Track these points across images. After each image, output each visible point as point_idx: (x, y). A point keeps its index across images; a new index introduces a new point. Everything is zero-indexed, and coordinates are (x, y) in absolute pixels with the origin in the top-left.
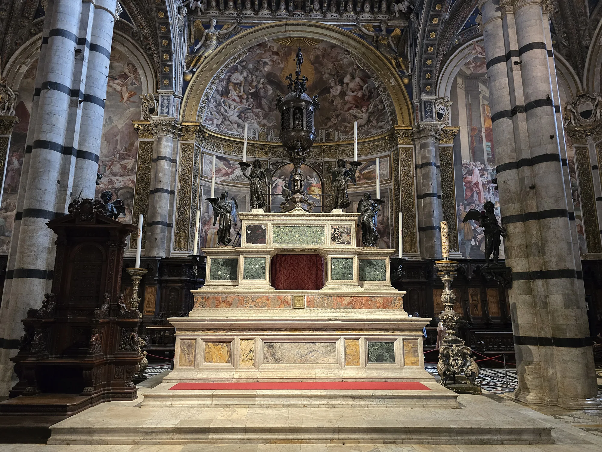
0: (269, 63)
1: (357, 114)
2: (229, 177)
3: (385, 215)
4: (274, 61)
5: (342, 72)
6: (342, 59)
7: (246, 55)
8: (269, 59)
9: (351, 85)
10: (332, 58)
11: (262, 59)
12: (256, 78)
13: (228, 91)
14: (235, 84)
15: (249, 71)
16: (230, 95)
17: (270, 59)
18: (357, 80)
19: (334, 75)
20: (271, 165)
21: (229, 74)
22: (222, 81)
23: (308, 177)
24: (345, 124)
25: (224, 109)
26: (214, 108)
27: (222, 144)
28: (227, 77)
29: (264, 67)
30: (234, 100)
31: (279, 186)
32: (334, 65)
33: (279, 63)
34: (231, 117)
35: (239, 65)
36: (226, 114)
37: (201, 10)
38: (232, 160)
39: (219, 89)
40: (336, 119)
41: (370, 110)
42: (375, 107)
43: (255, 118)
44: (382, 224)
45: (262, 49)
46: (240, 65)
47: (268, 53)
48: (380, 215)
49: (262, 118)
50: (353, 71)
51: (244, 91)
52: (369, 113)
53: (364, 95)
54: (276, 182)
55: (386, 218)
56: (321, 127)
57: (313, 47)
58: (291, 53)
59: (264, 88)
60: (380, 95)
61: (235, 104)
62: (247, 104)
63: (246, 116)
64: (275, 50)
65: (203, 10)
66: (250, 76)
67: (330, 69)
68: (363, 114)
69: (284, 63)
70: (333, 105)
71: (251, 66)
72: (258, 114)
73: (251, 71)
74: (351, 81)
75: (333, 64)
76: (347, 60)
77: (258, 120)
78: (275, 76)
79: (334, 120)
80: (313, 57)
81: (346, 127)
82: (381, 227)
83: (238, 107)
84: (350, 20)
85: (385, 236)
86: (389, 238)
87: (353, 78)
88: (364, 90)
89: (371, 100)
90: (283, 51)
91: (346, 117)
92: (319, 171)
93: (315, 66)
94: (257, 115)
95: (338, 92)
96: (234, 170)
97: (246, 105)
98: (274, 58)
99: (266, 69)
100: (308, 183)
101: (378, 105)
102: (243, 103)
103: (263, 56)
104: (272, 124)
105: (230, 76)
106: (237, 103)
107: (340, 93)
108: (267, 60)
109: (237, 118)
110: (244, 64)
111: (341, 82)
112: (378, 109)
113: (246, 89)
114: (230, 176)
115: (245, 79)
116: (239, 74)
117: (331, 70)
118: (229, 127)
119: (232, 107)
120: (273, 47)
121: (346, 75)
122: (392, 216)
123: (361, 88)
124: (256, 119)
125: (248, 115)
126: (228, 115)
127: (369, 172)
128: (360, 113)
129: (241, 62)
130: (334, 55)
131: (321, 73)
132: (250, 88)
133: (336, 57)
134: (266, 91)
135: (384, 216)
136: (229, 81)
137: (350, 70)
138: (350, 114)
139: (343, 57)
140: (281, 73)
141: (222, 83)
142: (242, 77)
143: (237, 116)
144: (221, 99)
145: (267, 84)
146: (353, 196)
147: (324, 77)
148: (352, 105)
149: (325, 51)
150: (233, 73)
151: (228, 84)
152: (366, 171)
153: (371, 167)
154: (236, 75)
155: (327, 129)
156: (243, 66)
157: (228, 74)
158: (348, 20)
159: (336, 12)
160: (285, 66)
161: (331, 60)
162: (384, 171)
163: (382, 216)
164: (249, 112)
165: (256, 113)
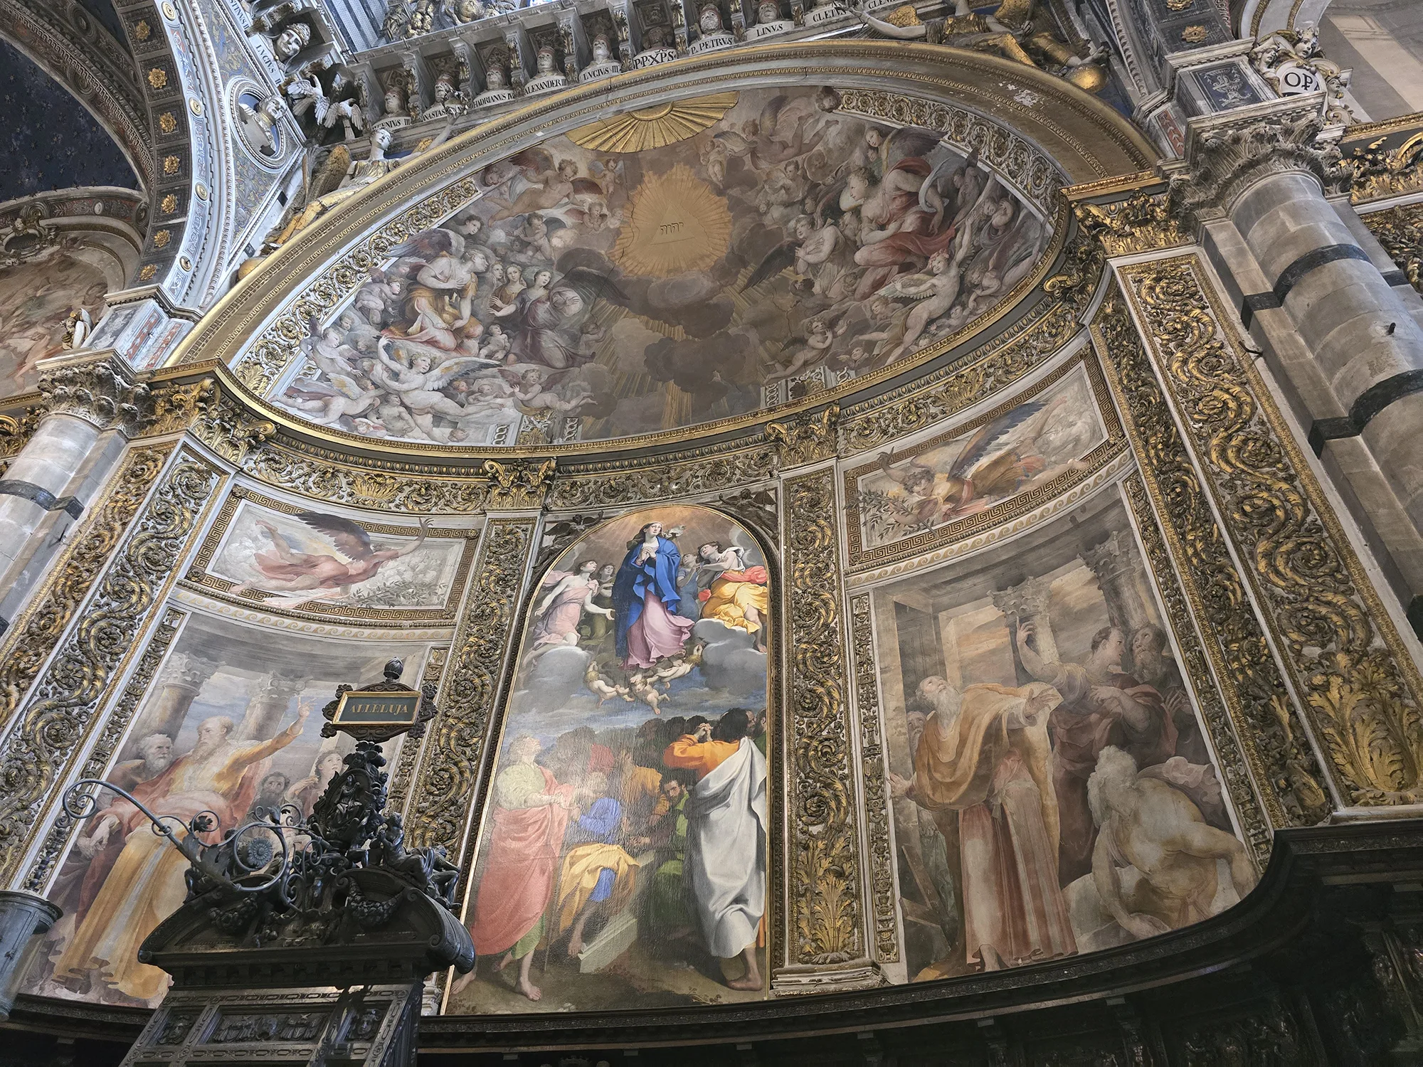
0: (568, 221)
1: (912, 290)
2: (346, 591)
3: (1135, 621)
4: (582, 213)
5: (829, 180)
6: (819, 136)
7: (476, 197)
8: (565, 209)
9: (872, 209)
10: (784, 146)
11: (540, 212)
12: (522, 273)
13: (408, 315)
14: (439, 294)
15: (495, 251)
16: (416, 326)
17: (569, 207)
18: (892, 179)
19: (802, 202)
20: (549, 533)
21: (414, 260)
22: (387, 278)
23: (709, 550)
24: (866, 337)
25: (388, 369)
26: (342, 363)
27: (347, 475)
28: (405, 270)
29: (548, 235)
30: (432, 343)
31: (570, 601)
32: (797, 167)
33: (603, 216)
34: (412, 394)
35: (451, 234)
36: (395, 385)
37: (353, 126)
38: (380, 529)
39: (372, 305)
40: (829, 335)
41: (960, 255)
42: (980, 229)
43: (508, 390)
44: (1126, 681)
45: (531, 173)
46: (457, 232)
47: (560, 186)
48: (1104, 634)
49: (538, 388)
50: (867, 158)
51: (473, 314)
52: (960, 265)
53: (925, 218)
54: (557, 591)
55: (1143, 641)
56: (770, 376)
57: (711, 133)
58: (642, 175)
59: (549, 299)
60: (986, 176)
61: (436, 353)
62: (484, 351)
63: (475, 387)
64: (583, 173)
65: (359, 124)
66: (499, 267)
67: (783, 187)
68: (934, 281)
69: (619, 212)
70: (813, 294)
71: (499, 236)
72: (524, 377)
73: (501, 251)
74: (867, 196)
75: (791, 168)
76: (839, 126)
77: (521, 396)
78: (592, 257)
79: (819, 337)
80: (717, 168)
81: (870, 345)
82: (1128, 704)
83: (446, 364)
84: (831, 23)
85: (1169, 746)
86: (1199, 755)
87: (873, 181)
88: (922, 201)
89: (958, 218)
90: (610, 176)
91: (868, 315)
92: (762, 523)
93: (730, 198)
94: (520, 382)
95: (827, 248)
96: (376, 565)
97: (478, 356)
98: (583, 202)
99: (556, 242)
100: (706, 572)
101: (989, 218)
102: (468, 351)
103: (543, 201)
104: (574, 403)
105: (416, 269)
106: (446, 350)
107: (833, 251)
108: (558, 213)
109: (437, 398)
110: (473, 228)
111: (833, 212)
112: (994, 230)
113: (484, 306)
114: (354, 588)
115: (480, 276)
116: (454, 261)
117: (787, 189)
118: (399, 425)
119: (423, 364)
120: (571, 163)
121: (846, 184)
122: (1178, 612)
123: (911, 198)
124: (512, 394)
125: (485, 384)
126: (405, 387)
127: (996, 463)
128: (924, 282)
129: (457, 222)
130: (787, 135)
131: (757, 210)
132: (499, 303)
133: (799, 136)
134: (557, 308)
135: (1127, 632)
136: (413, 280)
137: (857, 158)
138: (885, 301)
139: (822, 124)
140: (612, 245)
141: (386, 288)
142: (469, 272)
143: (438, 390)
144: (378, 338)
145: (565, 285)
146: (936, 587)
147: (767, 220)
148: (886, 270)
149: (755, 133)
150: (430, 259)
151: (410, 291)
152: (984, 461)
153: (1003, 438)
154: (443, 264)
155: (794, 373)
156: (468, 237)
157: (408, 260)
158: (824, 25)
159: (778, 18)
160: (623, 222)
161: (782, 156)
162: (1072, 424)
163: (1115, 635)
164: (486, 376)
165: (514, 375)
